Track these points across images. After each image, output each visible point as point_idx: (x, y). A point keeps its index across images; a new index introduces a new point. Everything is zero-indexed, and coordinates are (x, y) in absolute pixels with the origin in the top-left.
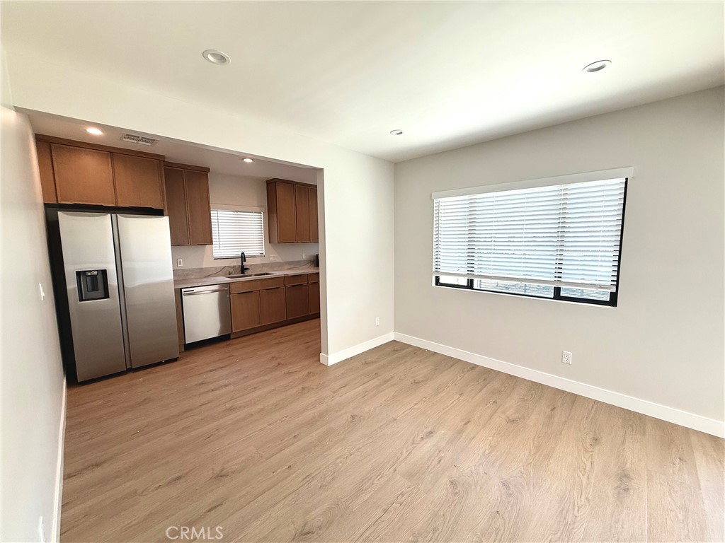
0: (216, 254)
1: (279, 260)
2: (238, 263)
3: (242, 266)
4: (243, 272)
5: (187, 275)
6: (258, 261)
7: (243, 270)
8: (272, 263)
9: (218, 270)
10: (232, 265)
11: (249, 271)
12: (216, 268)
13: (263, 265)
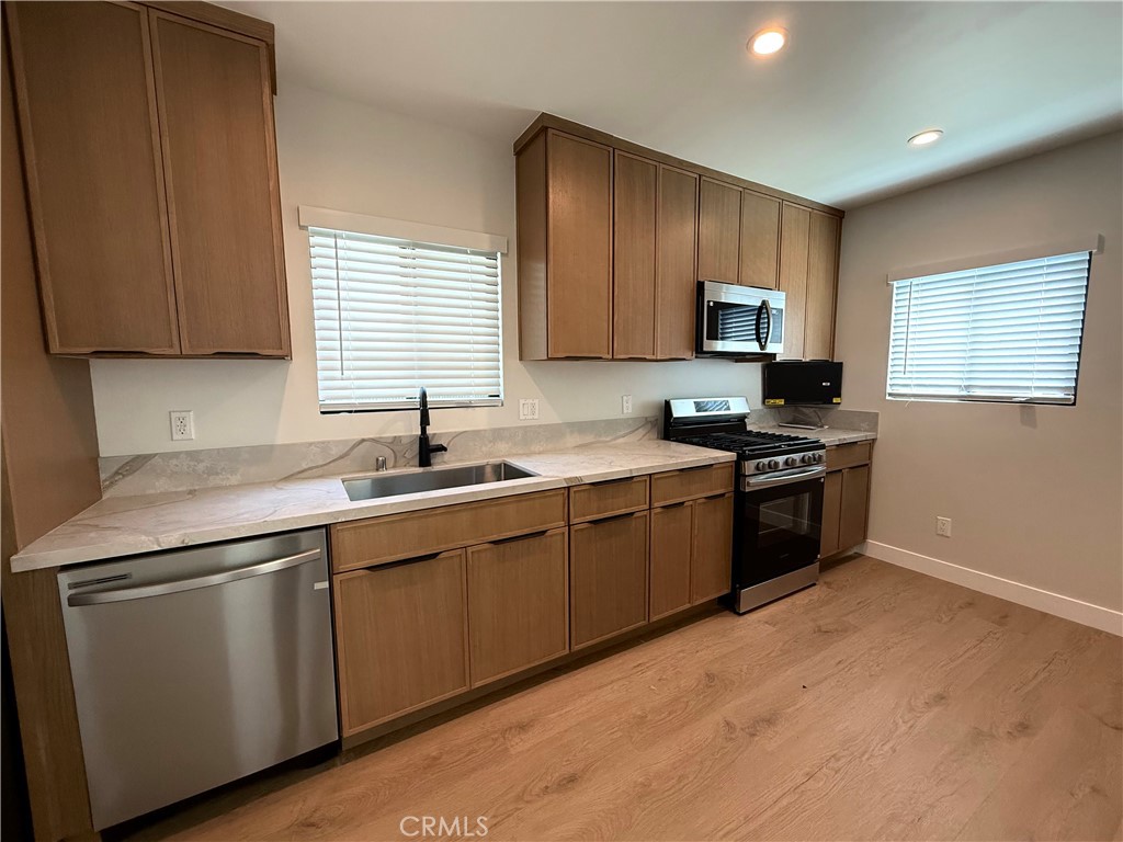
0: (328, 395)
1: (551, 417)
2: (409, 426)
3: (424, 439)
4: (425, 460)
5: (211, 472)
6: (479, 420)
7: (427, 450)
8: (525, 428)
9: (335, 452)
10: (390, 434)
11: (446, 456)
12: (324, 446)
13: (498, 434)
